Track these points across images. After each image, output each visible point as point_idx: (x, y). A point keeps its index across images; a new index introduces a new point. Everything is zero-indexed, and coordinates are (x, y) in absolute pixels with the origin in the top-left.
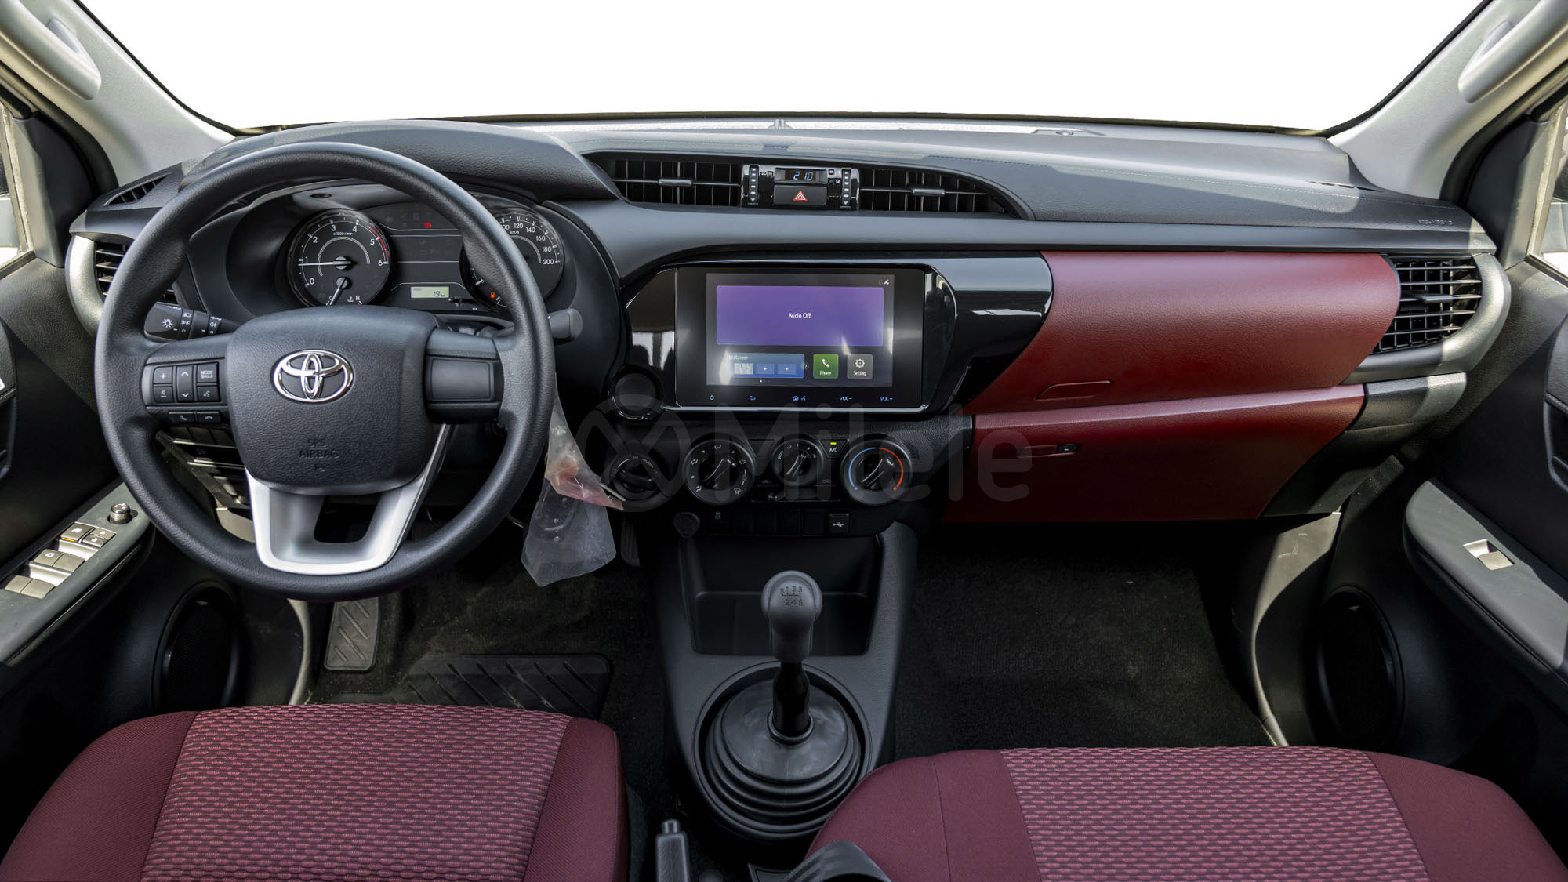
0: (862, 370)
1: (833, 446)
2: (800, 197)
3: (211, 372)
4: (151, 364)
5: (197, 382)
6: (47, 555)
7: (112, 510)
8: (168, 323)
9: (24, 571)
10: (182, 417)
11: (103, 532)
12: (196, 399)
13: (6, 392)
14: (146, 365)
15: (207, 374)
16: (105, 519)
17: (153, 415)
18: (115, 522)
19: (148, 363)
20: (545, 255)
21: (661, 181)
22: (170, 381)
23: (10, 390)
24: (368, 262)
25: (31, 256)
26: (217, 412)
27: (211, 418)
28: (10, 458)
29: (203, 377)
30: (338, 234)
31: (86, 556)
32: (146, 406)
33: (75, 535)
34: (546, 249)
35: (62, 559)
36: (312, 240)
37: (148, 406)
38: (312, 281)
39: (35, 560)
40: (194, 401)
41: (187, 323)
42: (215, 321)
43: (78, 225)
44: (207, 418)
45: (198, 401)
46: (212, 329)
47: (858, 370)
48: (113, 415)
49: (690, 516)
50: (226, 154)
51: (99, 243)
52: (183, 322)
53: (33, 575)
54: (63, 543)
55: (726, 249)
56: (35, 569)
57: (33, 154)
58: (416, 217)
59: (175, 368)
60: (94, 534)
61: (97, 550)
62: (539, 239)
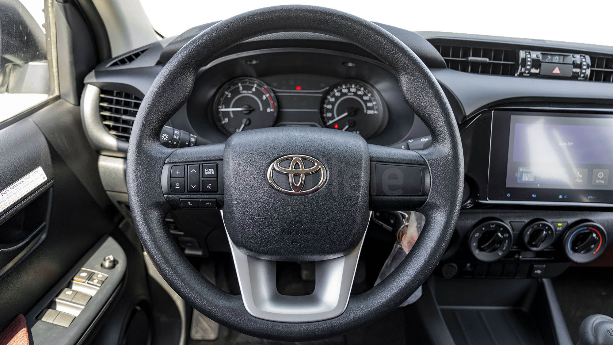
0: (602, 179)
1: (560, 226)
2: (557, 71)
3: (213, 170)
4: (168, 163)
5: (202, 178)
6: (67, 293)
7: (105, 260)
8: (165, 137)
9: (52, 305)
10: (189, 203)
11: (100, 275)
12: (201, 190)
13: (48, 183)
14: (165, 164)
15: (209, 172)
16: (100, 266)
17: (168, 201)
18: (105, 268)
19: (166, 162)
20: (369, 108)
21: (471, 58)
22: (183, 176)
23: (50, 181)
24: (261, 109)
25: (58, 98)
26: (215, 200)
27: (210, 204)
28: (47, 227)
29: (206, 173)
30: (244, 92)
31: (92, 292)
32: (164, 194)
33: (82, 278)
34: (369, 104)
35: (77, 296)
36: (227, 95)
37: (165, 194)
38: (226, 120)
39: (60, 297)
40: (199, 191)
41: (178, 138)
42: (193, 137)
43: (91, 78)
44: (206, 204)
45: (202, 192)
46: (192, 142)
47: (599, 179)
48: (140, 201)
49: (453, 266)
50: (198, 29)
51: (104, 90)
52: (175, 137)
53: (59, 308)
54: (76, 284)
55: (525, 100)
56: (60, 303)
57: (67, 28)
58: (292, 83)
59: (186, 166)
60: (94, 277)
61: (98, 288)
62: (365, 98)
